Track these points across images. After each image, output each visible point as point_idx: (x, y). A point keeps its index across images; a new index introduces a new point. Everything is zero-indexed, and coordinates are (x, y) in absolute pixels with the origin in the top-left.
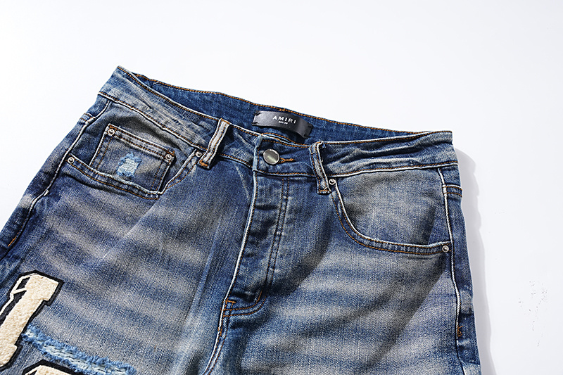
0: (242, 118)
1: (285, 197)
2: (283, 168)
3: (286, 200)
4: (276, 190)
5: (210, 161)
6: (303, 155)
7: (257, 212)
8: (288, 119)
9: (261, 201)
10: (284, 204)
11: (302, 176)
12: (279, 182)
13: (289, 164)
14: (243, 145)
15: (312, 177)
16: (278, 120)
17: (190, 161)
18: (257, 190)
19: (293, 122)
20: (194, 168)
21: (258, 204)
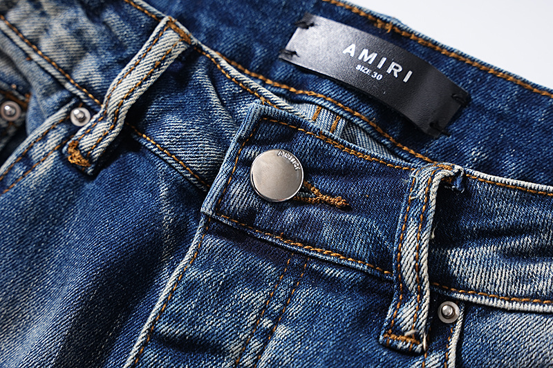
0: (254, 30)
1: (266, 323)
2: (303, 223)
3: (270, 333)
4: (244, 294)
5: (97, 153)
6: (382, 195)
7: (150, 354)
8: (387, 65)
9: (176, 318)
10: (255, 345)
11: (347, 268)
12: (270, 269)
13: (325, 215)
14: (208, 111)
15: (381, 279)
16: (355, 61)
17: (44, 137)
18: (178, 282)
19: (402, 75)
20: (48, 163)
21: (163, 328)
